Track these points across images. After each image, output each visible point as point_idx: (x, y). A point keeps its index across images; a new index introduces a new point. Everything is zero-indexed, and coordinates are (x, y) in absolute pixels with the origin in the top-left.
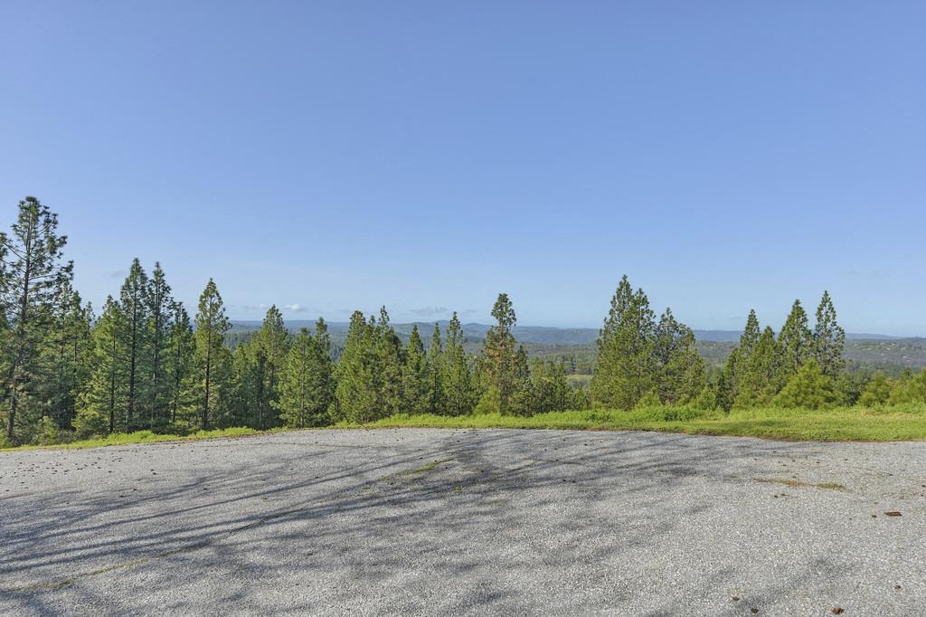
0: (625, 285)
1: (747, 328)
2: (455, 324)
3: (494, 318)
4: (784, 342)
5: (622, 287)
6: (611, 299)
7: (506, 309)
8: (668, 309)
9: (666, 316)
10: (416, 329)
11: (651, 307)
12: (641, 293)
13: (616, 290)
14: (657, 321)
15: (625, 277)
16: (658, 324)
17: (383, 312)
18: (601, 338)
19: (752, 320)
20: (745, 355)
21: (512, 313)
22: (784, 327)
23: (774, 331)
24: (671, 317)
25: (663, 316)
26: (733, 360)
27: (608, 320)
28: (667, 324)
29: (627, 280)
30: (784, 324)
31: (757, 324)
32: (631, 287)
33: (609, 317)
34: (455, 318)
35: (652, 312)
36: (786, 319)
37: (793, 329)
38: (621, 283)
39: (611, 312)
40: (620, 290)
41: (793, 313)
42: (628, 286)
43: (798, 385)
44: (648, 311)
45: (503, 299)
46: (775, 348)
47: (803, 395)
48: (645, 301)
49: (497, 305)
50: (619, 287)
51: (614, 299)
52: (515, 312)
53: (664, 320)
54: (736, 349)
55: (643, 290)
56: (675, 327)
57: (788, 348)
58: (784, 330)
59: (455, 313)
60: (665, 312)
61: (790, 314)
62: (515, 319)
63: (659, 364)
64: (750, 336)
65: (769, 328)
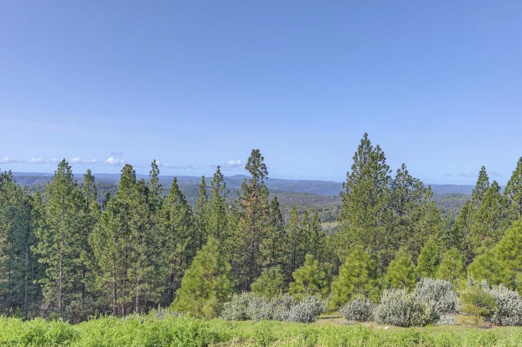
0: (365, 143)
1: (478, 183)
2: (219, 177)
3: (248, 171)
4: (509, 196)
5: (363, 144)
6: (354, 155)
7: (259, 163)
8: (403, 165)
9: (402, 171)
10: (175, 181)
11: (387, 163)
12: (379, 149)
13: (358, 147)
14: (393, 176)
15: (366, 135)
16: (394, 178)
17: (154, 165)
18: (344, 190)
19: (483, 175)
20: (476, 207)
21: (264, 167)
22: (509, 182)
23: (500, 185)
24: (406, 172)
25: (399, 170)
26: (466, 211)
27: (350, 174)
28: (401, 178)
29: (368, 138)
30: (509, 179)
31: (487, 179)
32: (371, 145)
33: (351, 171)
34: (218, 172)
35: (388, 167)
36: (511, 175)
37: (517, 184)
38: (362, 140)
39: (354, 167)
40: (361, 147)
41: (517, 169)
42: (369, 143)
43: (513, 239)
44: (384, 166)
45: (256, 154)
46: (500, 201)
47: (516, 249)
48: (382, 157)
49: (250, 159)
50: (360, 144)
51: (356, 155)
52: (267, 166)
53: (400, 175)
54: (469, 202)
55: (380, 147)
56: (410, 181)
57: (513, 202)
58: (509, 184)
59: (219, 167)
60: (400, 167)
61: (515, 170)
62: (267, 173)
63: (395, 215)
64: (480, 190)
65: (495, 183)
